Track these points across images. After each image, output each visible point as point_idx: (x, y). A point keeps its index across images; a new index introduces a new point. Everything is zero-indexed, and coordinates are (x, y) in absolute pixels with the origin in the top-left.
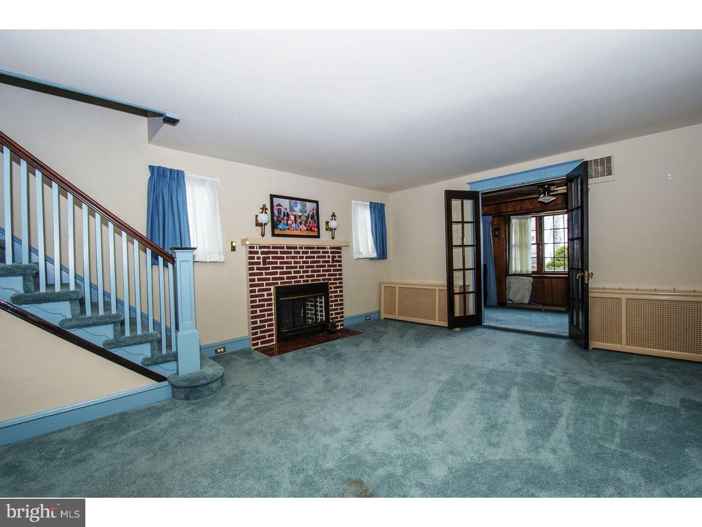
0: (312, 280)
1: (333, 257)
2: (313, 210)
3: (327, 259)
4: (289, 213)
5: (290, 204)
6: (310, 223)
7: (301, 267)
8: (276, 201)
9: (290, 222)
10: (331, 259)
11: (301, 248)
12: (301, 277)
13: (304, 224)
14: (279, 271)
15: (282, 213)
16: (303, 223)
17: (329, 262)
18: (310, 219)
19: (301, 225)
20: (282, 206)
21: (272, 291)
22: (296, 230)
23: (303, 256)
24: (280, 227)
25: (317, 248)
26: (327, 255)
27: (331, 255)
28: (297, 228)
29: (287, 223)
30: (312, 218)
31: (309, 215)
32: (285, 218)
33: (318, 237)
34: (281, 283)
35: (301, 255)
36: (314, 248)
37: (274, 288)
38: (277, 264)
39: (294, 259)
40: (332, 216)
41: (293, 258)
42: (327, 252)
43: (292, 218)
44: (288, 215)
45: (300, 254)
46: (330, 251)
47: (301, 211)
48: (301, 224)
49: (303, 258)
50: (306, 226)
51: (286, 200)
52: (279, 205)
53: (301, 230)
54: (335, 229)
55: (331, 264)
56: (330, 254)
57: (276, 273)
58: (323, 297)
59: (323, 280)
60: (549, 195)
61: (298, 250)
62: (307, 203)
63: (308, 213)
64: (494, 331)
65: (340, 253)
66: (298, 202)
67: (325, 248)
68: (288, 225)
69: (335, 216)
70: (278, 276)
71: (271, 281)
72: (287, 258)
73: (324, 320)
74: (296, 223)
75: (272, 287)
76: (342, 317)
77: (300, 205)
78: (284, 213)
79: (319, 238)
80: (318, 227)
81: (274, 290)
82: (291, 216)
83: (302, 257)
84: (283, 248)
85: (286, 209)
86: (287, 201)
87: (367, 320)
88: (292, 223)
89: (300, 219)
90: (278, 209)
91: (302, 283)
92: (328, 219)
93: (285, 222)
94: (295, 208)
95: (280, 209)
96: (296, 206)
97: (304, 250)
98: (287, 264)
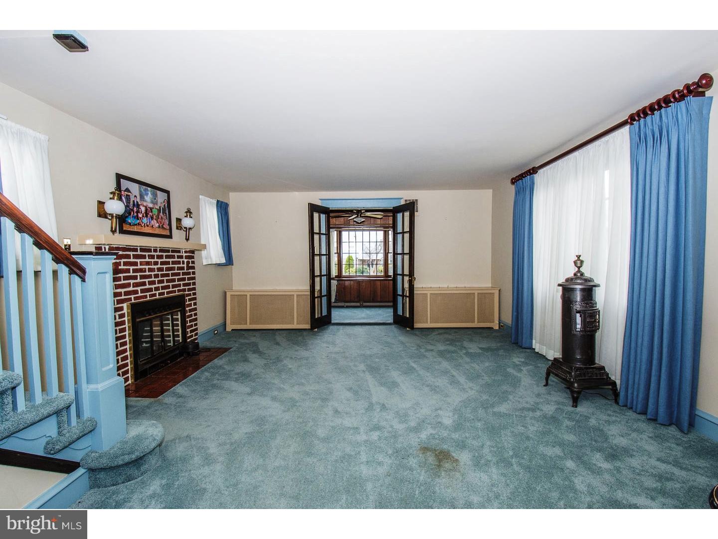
0: (168, 293)
1: (188, 263)
2: (164, 202)
3: (181, 265)
4: (140, 203)
5: (140, 191)
6: (162, 217)
7: (156, 276)
8: (125, 184)
9: (140, 215)
10: (185, 265)
11: (155, 251)
12: (157, 289)
13: (156, 220)
14: (132, 281)
15: (132, 203)
16: (155, 218)
17: (183, 268)
18: (161, 214)
19: (152, 220)
20: (130, 192)
21: (125, 311)
22: (148, 226)
23: (158, 262)
24: (129, 221)
25: (173, 251)
26: (181, 260)
27: (186, 261)
28: (148, 224)
29: (137, 216)
30: (164, 212)
31: (160, 207)
32: (135, 208)
33: (170, 237)
34: (135, 298)
35: (156, 260)
36: (168, 251)
37: (127, 306)
38: (130, 273)
39: (149, 265)
40: (186, 212)
41: (148, 263)
42: (181, 257)
43: (143, 209)
44: (138, 206)
45: (154, 258)
46: (184, 255)
47: (152, 202)
48: (152, 218)
49: (158, 265)
50: (158, 223)
51: (135, 184)
52: (127, 190)
53: (152, 226)
54: (190, 229)
55: (185, 271)
56: (184, 259)
57: (128, 285)
58: (179, 313)
59: (179, 291)
60: (361, 216)
61: (153, 253)
62: (159, 192)
63: (159, 205)
64: (344, 326)
65: (193, 257)
66: (149, 189)
67: (179, 252)
68: (138, 219)
69: (191, 213)
70: (131, 289)
71: (123, 297)
72: (141, 264)
73: (181, 341)
74: (147, 216)
75: (125, 305)
76: (196, 334)
77: (151, 194)
78: (134, 201)
79: (172, 238)
80: (170, 224)
81: (128, 309)
82: (141, 207)
83: (156, 263)
84: (136, 250)
85: (135, 196)
86: (136, 186)
87: (215, 334)
88: (143, 216)
89: (152, 212)
90: (127, 195)
91: (158, 297)
92: (181, 215)
93: (135, 214)
94: (145, 197)
95: (129, 196)
96: (147, 194)
97: (158, 253)
98: (141, 272)
